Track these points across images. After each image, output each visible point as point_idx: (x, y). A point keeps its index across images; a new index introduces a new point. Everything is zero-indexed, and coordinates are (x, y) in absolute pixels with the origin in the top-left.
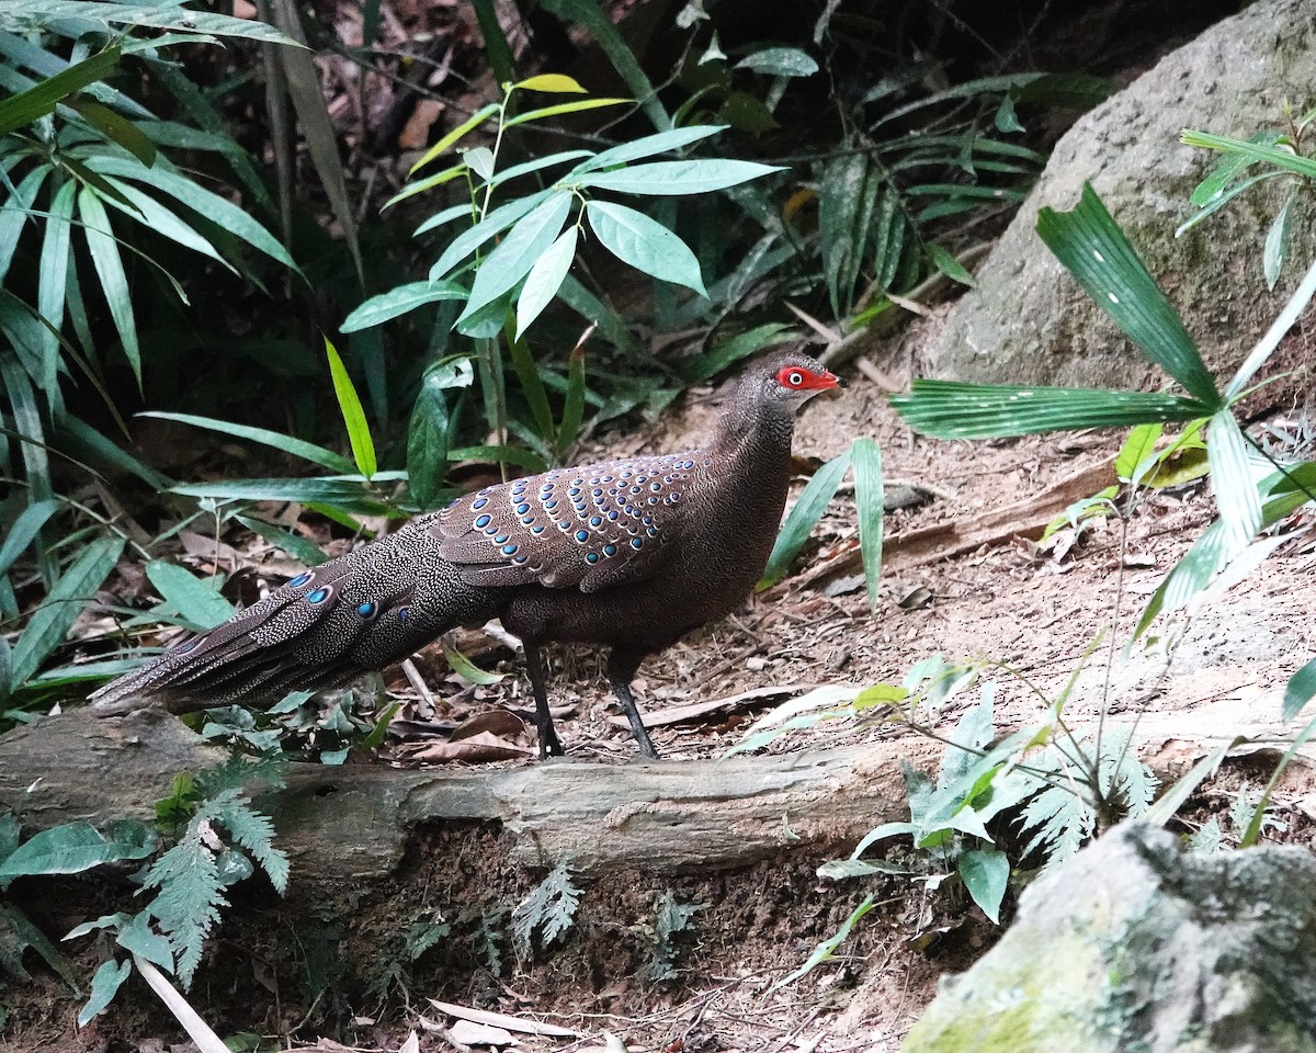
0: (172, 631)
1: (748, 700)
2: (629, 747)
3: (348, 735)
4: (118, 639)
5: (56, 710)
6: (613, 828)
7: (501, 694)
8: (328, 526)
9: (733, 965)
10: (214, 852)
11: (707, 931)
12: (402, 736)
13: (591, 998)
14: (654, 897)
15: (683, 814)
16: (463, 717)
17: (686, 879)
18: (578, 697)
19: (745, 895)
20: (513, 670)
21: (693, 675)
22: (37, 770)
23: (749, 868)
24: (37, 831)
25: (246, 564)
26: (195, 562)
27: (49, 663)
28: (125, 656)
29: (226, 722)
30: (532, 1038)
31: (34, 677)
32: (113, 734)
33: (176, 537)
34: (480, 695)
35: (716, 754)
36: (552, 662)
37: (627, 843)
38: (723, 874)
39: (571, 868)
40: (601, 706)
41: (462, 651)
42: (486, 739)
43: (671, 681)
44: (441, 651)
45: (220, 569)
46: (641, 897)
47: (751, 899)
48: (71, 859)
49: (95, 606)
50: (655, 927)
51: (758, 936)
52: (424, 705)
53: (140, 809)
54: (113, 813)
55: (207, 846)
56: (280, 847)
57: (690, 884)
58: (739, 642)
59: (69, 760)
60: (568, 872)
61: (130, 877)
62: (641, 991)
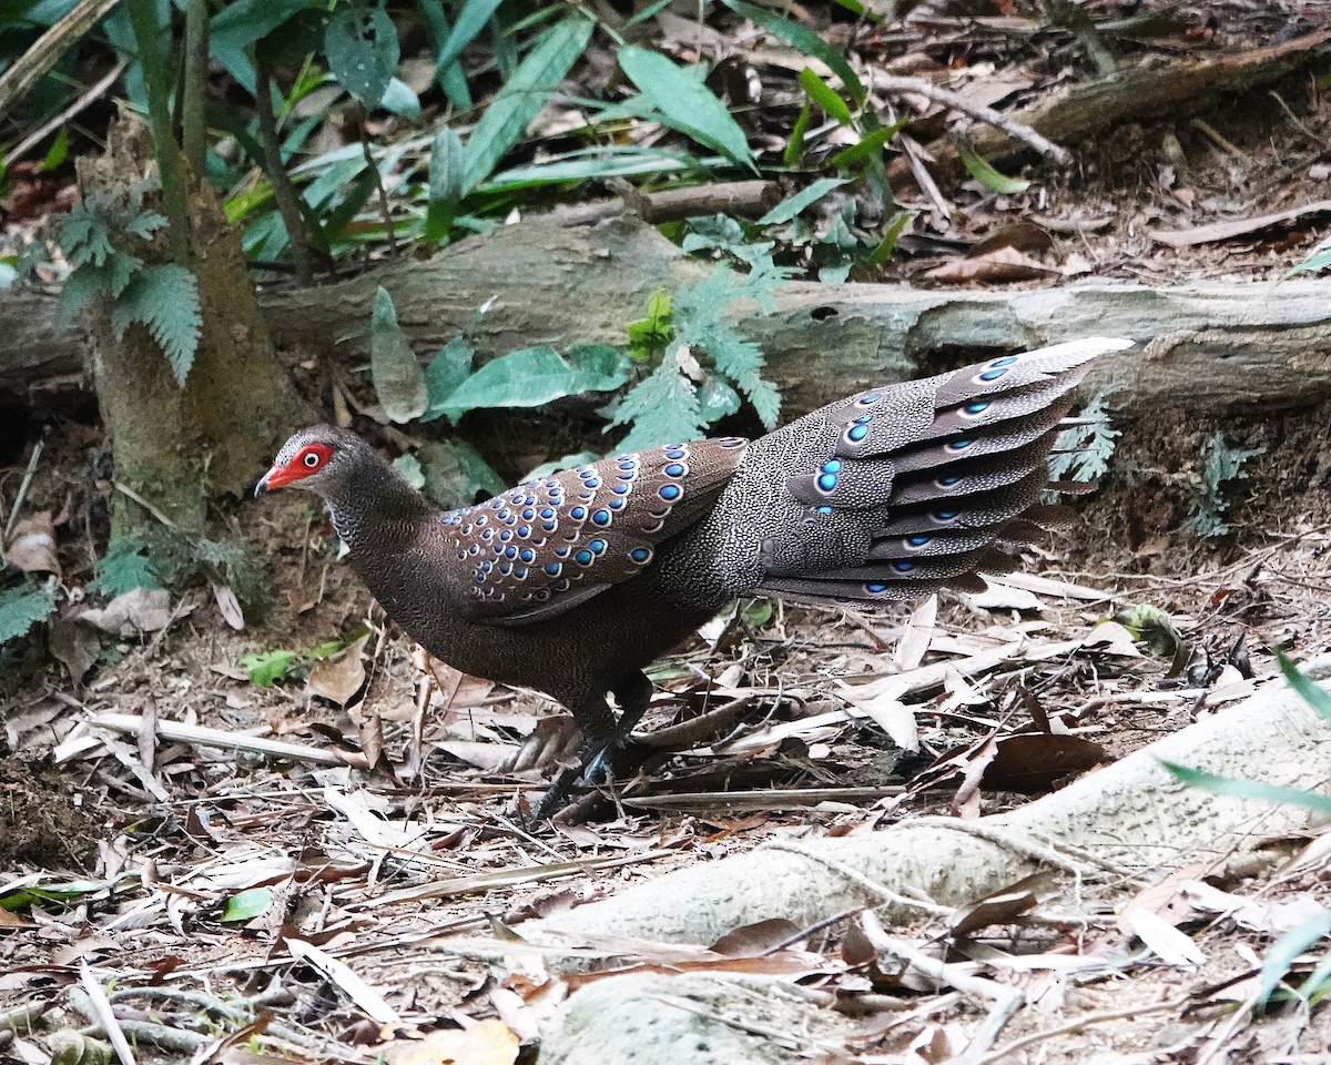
0: (648, 127)
1: (1310, 213)
2: (1173, 266)
3: (849, 250)
4: (585, 136)
5: (514, 217)
6: (1155, 360)
7: (1026, 203)
8: (828, 9)
9: (1291, 520)
10: (694, 383)
11: (1262, 480)
12: (912, 251)
13: (1128, 555)
14: (1201, 441)
15: (1235, 345)
16: (982, 230)
17: (1238, 420)
18: (1115, 209)
19: (1306, 439)
20: (1040, 177)
21: (1247, 184)
22: (493, 286)
23: (1311, 408)
24: (491, 356)
25: (733, 51)
26: (675, 48)
27: (506, 162)
28: (594, 156)
29: (708, 233)
30: (1060, 602)
31: (488, 179)
32: (580, 245)
33: (652, 19)
34: (1002, 204)
35: (1273, 275)
36: (1085, 168)
37: (1170, 378)
38: (1280, 415)
39: (1106, 405)
40: (1141, 219)
41: (981, 155)
42: (1009, 256)
43: (1222, 191)
44: (956, 154)
45: (703, 57)
46: (1186, 439)
47: (1314, 443)
48: (531, 389)
49: (560, 98)
50: (1202, 475)
51: (1321, 486)
52: (938, 217)
53: (610, 333)
54: (579, 336)
55: (687, 376)
56: (771, 379)
57: (1243, 426)
58: (1300, 147)
59: (531, 275)
60: (1102, 409)
61: (599, 411)
62: (1185, 548)
